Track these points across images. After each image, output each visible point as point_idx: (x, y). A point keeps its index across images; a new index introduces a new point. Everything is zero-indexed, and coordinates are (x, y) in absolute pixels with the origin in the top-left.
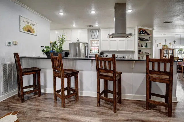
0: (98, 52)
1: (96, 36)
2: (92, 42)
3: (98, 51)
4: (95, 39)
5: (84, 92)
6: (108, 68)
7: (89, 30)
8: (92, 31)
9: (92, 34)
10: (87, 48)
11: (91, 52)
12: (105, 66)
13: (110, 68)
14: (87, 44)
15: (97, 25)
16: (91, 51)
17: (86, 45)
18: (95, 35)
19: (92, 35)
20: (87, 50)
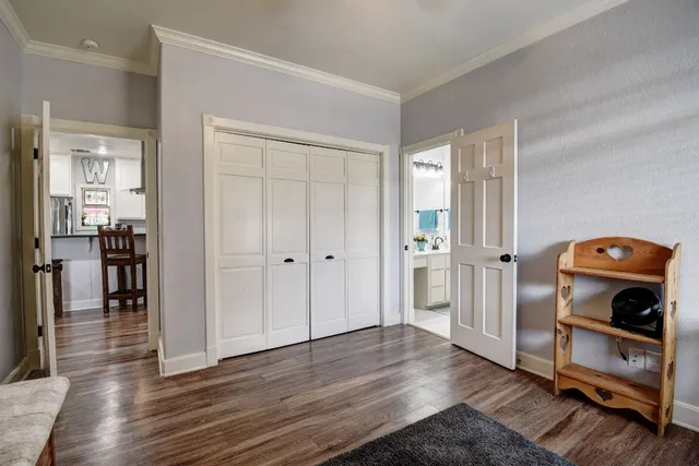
0: (107, 222)
1: (102, 177)
2: (87, 193)
3: (109, 219)
4: (95, 186)
5: (73, 302)
6: (121, 247)
7: (74, 158)
8: (86, 162)
9: (87, 169)
10: (70, 211)
11: (83, 224)
12: (117, 245)
13: (124, 246)
14: (69, 198)
15: (102, 151)
16: (83, 219)
17: (66, 203)
18: (99, 173)
19: (88, 173)
20: (69, 216)
